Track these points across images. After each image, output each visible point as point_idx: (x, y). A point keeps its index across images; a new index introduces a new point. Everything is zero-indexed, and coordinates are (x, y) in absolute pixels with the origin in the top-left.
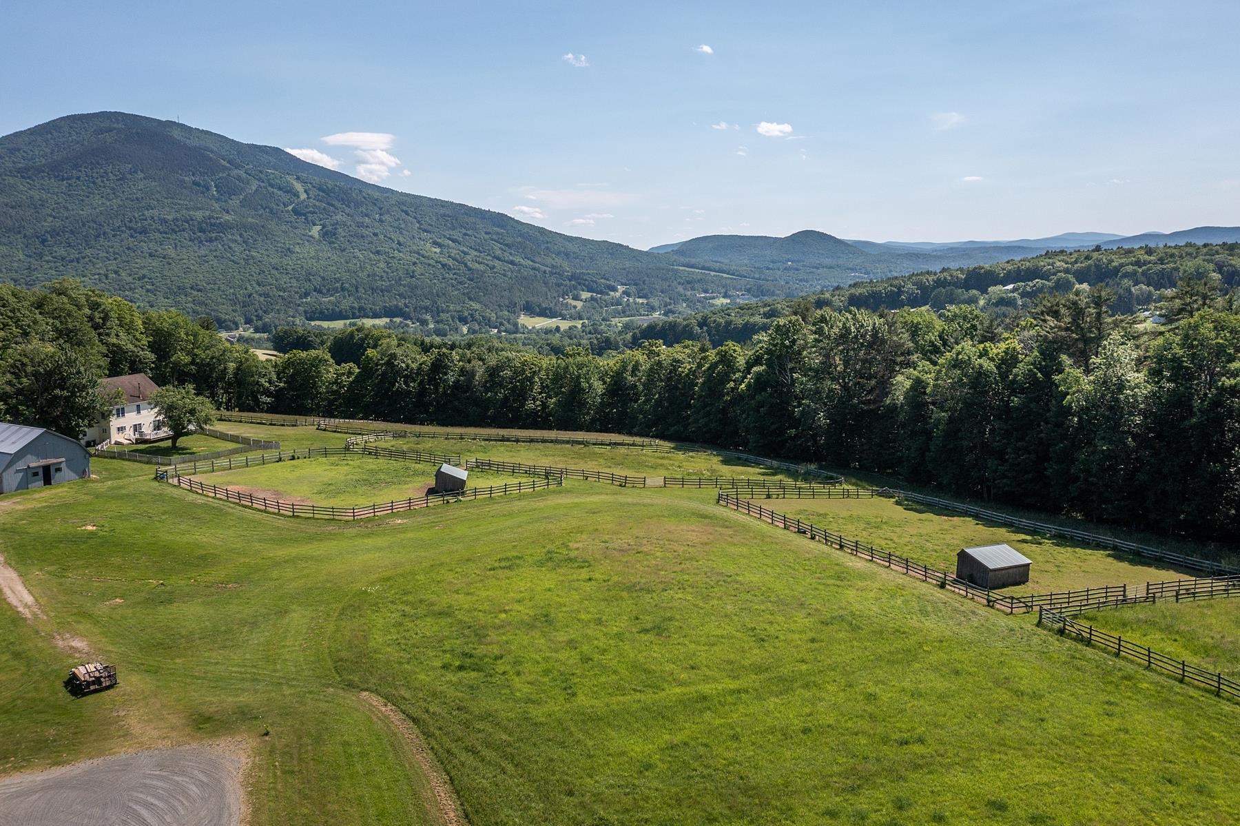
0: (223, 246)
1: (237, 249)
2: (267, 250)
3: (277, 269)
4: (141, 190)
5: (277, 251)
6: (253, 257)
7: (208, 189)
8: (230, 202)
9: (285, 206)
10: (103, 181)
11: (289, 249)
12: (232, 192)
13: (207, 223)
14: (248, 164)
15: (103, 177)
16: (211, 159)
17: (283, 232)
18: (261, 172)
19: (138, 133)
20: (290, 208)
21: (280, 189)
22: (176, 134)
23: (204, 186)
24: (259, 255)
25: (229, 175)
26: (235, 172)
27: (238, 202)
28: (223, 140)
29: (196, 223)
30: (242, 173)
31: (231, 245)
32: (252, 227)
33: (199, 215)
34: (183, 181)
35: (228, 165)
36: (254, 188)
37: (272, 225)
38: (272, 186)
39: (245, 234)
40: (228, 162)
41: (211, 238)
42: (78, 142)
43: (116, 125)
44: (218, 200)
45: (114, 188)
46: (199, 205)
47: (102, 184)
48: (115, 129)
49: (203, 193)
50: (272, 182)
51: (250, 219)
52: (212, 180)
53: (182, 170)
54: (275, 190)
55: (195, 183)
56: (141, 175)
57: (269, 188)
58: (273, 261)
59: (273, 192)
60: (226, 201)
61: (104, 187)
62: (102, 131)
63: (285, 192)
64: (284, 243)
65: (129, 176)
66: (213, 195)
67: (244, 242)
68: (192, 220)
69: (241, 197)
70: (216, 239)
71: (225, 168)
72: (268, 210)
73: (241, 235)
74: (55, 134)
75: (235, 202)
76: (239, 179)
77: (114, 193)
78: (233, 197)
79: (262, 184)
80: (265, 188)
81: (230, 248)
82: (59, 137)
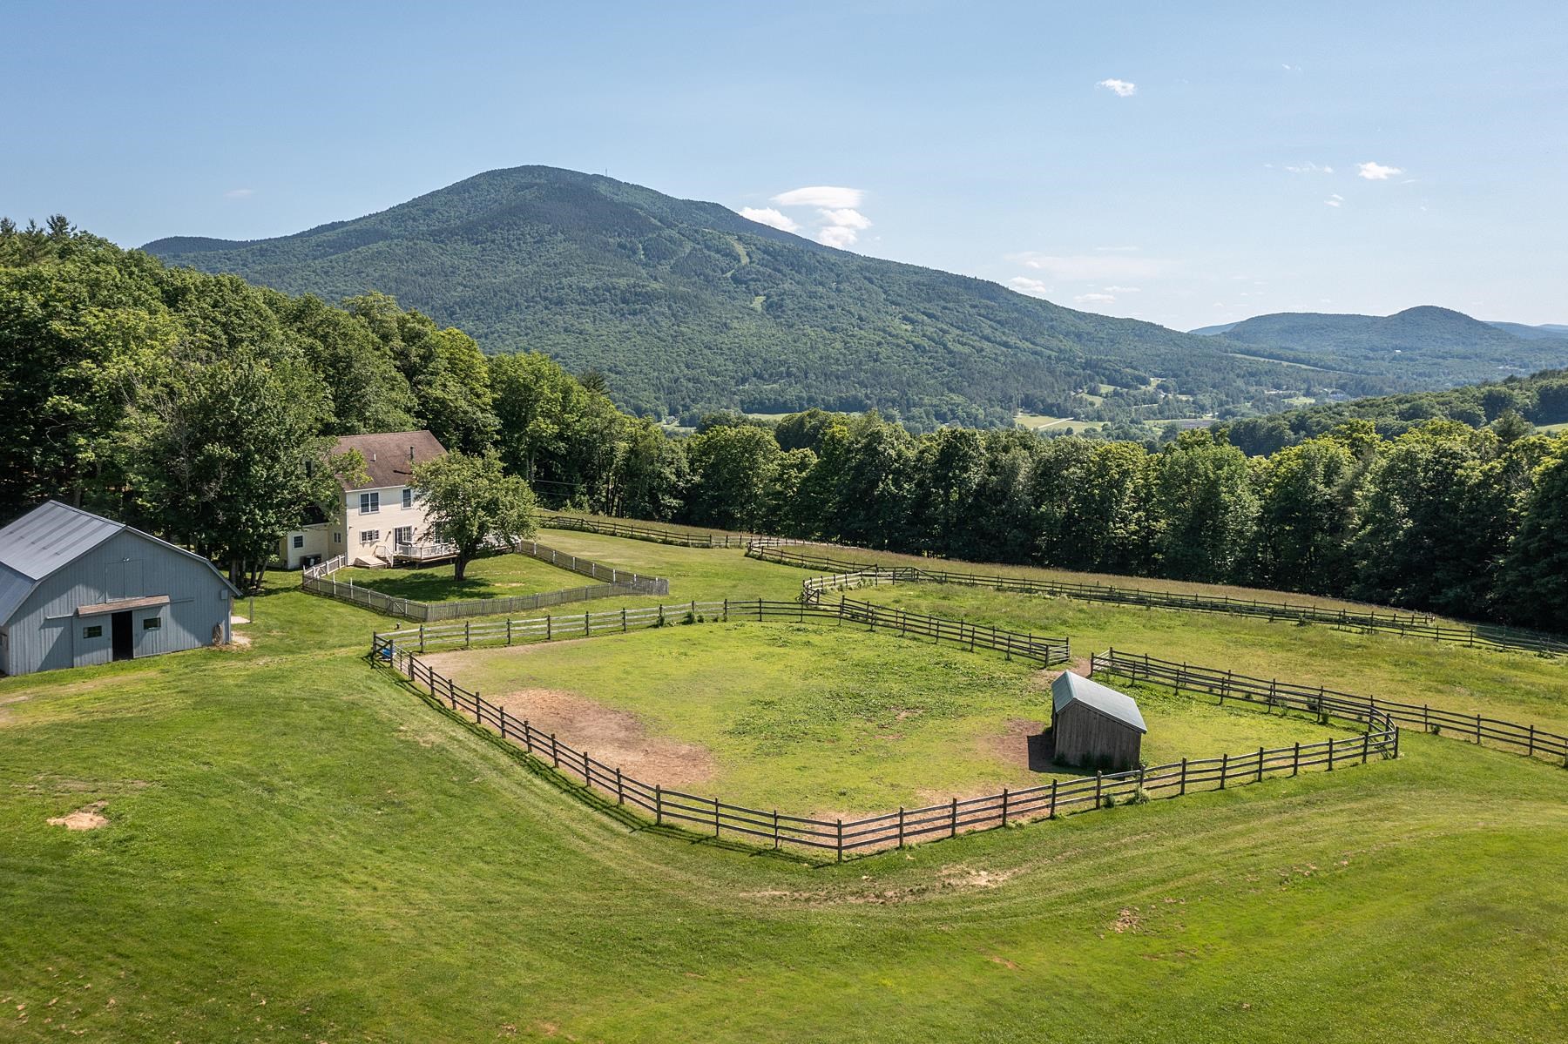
0: (648, 319)
1: (665, 323)
2: (700, 325)
3: (710, 348)
4: (560, 254)
5: (711, 326)
6: (682, 334)
7: (635, 253)
8: (660, 267)
9: (723, 272)
10: (519, 245)
11: (725, 324)
12: (662, 256)
13: (630, 292)
14: (682, 223)
15: (520, 239)
16: (640, 217)
17: (719, 303)
18: (696, 231)
19: (560, 188)
20: (729, 274)
21: (718, 252)
22: (603, 189)
23: (631, 249)
24: (689, 331)
25: (659, 235)
26: (667, 232)
27: (668, 267)
28: (655, 196)
29: (618, 293)
30: (674, 233)
31: (658, 318)
32: (684, 298)
33: (622, 283)
34: (607, 243)
35: (659, 224)
36: (688, 251)
37: (706, 295)
38: (708, 248)
39: (674, 305)
40: (660, 221)
41: (635, 310)
42: (496, 201)
43: (538, 181)
44: (645, 265)
45: (530, 252)
46: (624, 272)
47: (517, 248)
48: (536, 184)
49: (629, 257)
50: (709, 243)
51: (681, 288)
52: (640, 242)
53: (607, 230)
54: (712, 254)
55: (621, 246)
56: (561, 237)
57: (705, 251)
58: (706, 339)
59: (709, 256)
60: (654, 267)
61: (520, 251)
62: (523, 188)
63: (723, 256)
64: (720, 317)
65: (547, 238)
66: (640, 259)
67: (673, 315)
68: (614, 288)
69: (672, 262)
70: (641, 312)
71: (658, 228)
72: (702, 277)
73: (669, 307)
74: (474, 193)
75: (665, 268)
76: (671, 240)
77: (530, 258)
78: (663, 262)
79: (698, 247)
80: (701, 250)
81: (656, 322)
82: (476, 196)
